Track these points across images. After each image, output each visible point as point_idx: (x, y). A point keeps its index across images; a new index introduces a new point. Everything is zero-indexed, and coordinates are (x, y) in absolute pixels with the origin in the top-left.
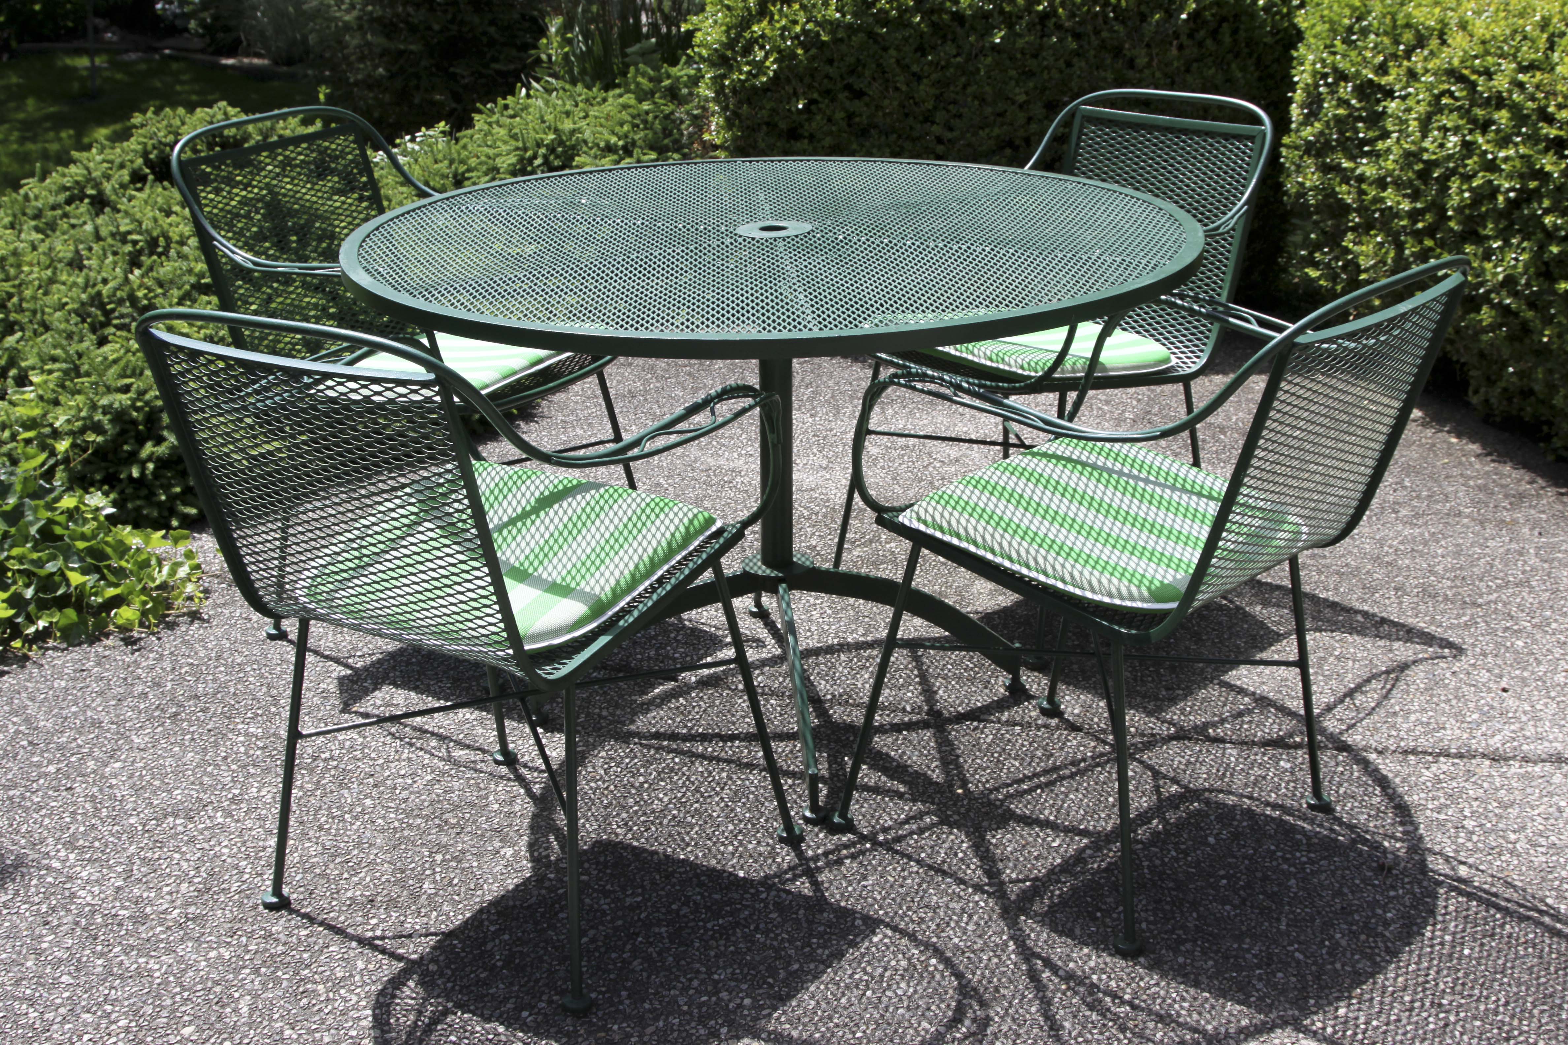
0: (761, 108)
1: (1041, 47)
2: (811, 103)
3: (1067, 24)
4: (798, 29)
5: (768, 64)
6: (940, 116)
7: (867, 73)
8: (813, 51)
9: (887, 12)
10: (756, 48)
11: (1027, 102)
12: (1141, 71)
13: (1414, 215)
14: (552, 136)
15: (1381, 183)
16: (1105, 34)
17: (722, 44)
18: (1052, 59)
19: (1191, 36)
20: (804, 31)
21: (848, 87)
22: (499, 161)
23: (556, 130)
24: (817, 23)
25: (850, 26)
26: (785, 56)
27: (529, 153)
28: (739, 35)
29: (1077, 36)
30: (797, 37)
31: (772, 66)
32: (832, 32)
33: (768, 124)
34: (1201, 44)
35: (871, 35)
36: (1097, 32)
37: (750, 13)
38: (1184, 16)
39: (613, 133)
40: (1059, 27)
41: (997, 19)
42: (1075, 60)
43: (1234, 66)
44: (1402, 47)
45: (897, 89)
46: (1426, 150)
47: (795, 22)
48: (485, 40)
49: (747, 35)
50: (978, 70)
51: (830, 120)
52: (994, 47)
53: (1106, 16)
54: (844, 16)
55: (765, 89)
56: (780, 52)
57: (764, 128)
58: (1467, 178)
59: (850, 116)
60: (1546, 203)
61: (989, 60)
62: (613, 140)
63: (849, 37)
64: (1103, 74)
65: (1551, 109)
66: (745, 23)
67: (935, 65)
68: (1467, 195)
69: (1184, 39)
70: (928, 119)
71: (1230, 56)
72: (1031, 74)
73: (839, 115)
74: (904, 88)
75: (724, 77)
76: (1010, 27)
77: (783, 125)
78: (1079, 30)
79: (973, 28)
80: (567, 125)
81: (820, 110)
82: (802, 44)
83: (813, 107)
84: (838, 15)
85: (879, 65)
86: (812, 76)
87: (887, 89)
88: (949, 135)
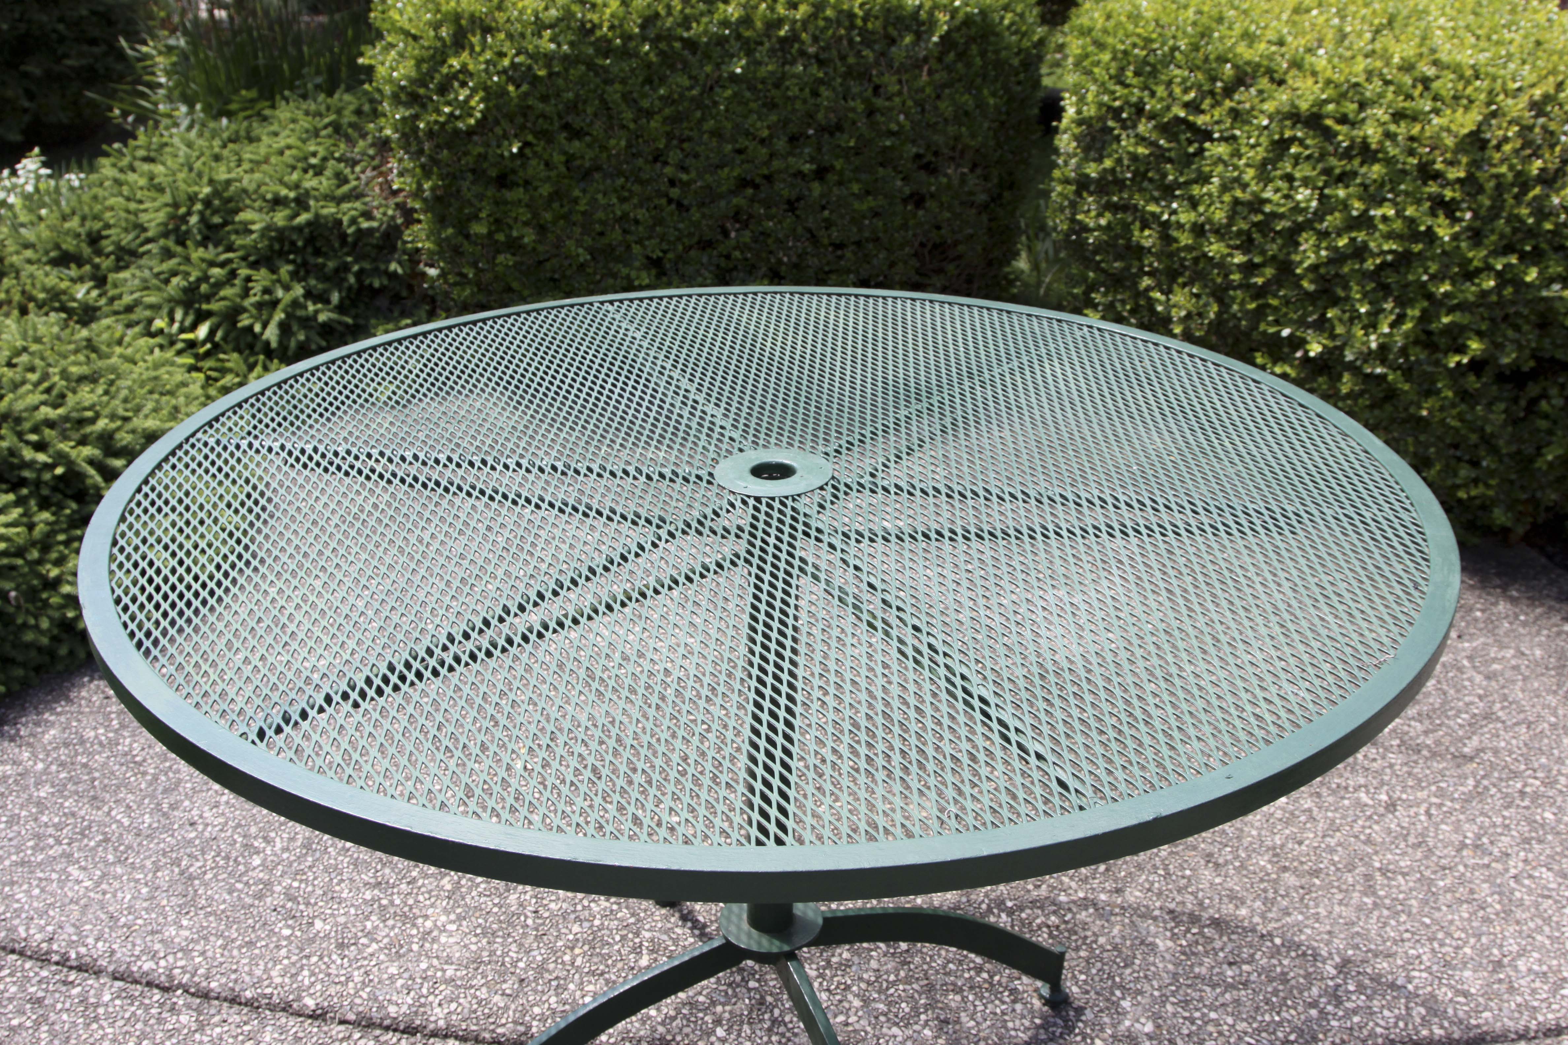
0: (466, 154)
1: (784, 76)
2: (526, 144)
3: (812, 50)
4: (506, 62)
5: (473, 103)
6: (674, 156)
7: (589, 110)
8: (525, 88)
9: (609, 41)
10: (456, 84)
11: (771, 136)
12: (889, 99)
13: (1249, 268)
14: (207, 190)
15: (1198, 230)
16: (851, 60)
17: (412, 81)
18: (796, 89)
19: (940, 60)
20: (513, 65)
21: (566, 127)
22: (144, 218)
23: (211, 182)
24: (530, 56)
25: (566, 57)
26: (492, 95)
27: (183, 210)
28: (434, 70)
29: (821, 63)
30: (505, 71)
31: (478, 105)
32: (548, 65)
33: (473, 171)
34: (949, 69)
35: (590, 66)
36: (843, 58)
37: (444, 45)
38: (935, 39)
39: (281, 182)
40: (802, 53)
41: (734, 47)
42: (822, 89)
43: (986, 92)
44: (1219, 84)
45: (623, 127)
46: (1268, 201)
47: (501, 55)
48: (54, 36)
49: (445, 70)
50: (716, 104)
51: (547, 164)
52: (733, 77)
53: (851, 41)
54: (559, 45)
55: (471, 132)
56: (486, 89)
57: (470, 176)
58: (1324, 235)
59: (569, 160)
60: (1433, 268)
61: (729, 92)
62: (284, 192)
63: (566, 70)
64: (852, 104)
65: (1438, 166)
66: (439, 57)
67: (667, 100)
68: (1323, 253)
69: (933, 62)
70: (658, 157)
71: (979, 81)
72: (772, 106)
73: (558, 158)
74: (632, 126)
75: (416, 117)
76: (749, 53)
77: (493, 173)
78: (823, 56)
79: (707, 56)
80: (222, 175)
81: (535, 153)
82: (510, 79)
83: (528, 151)
84: (553, 46)
85: (603, 101)
86: (525, 115)
87: (611, 127)
88: (684, 177)
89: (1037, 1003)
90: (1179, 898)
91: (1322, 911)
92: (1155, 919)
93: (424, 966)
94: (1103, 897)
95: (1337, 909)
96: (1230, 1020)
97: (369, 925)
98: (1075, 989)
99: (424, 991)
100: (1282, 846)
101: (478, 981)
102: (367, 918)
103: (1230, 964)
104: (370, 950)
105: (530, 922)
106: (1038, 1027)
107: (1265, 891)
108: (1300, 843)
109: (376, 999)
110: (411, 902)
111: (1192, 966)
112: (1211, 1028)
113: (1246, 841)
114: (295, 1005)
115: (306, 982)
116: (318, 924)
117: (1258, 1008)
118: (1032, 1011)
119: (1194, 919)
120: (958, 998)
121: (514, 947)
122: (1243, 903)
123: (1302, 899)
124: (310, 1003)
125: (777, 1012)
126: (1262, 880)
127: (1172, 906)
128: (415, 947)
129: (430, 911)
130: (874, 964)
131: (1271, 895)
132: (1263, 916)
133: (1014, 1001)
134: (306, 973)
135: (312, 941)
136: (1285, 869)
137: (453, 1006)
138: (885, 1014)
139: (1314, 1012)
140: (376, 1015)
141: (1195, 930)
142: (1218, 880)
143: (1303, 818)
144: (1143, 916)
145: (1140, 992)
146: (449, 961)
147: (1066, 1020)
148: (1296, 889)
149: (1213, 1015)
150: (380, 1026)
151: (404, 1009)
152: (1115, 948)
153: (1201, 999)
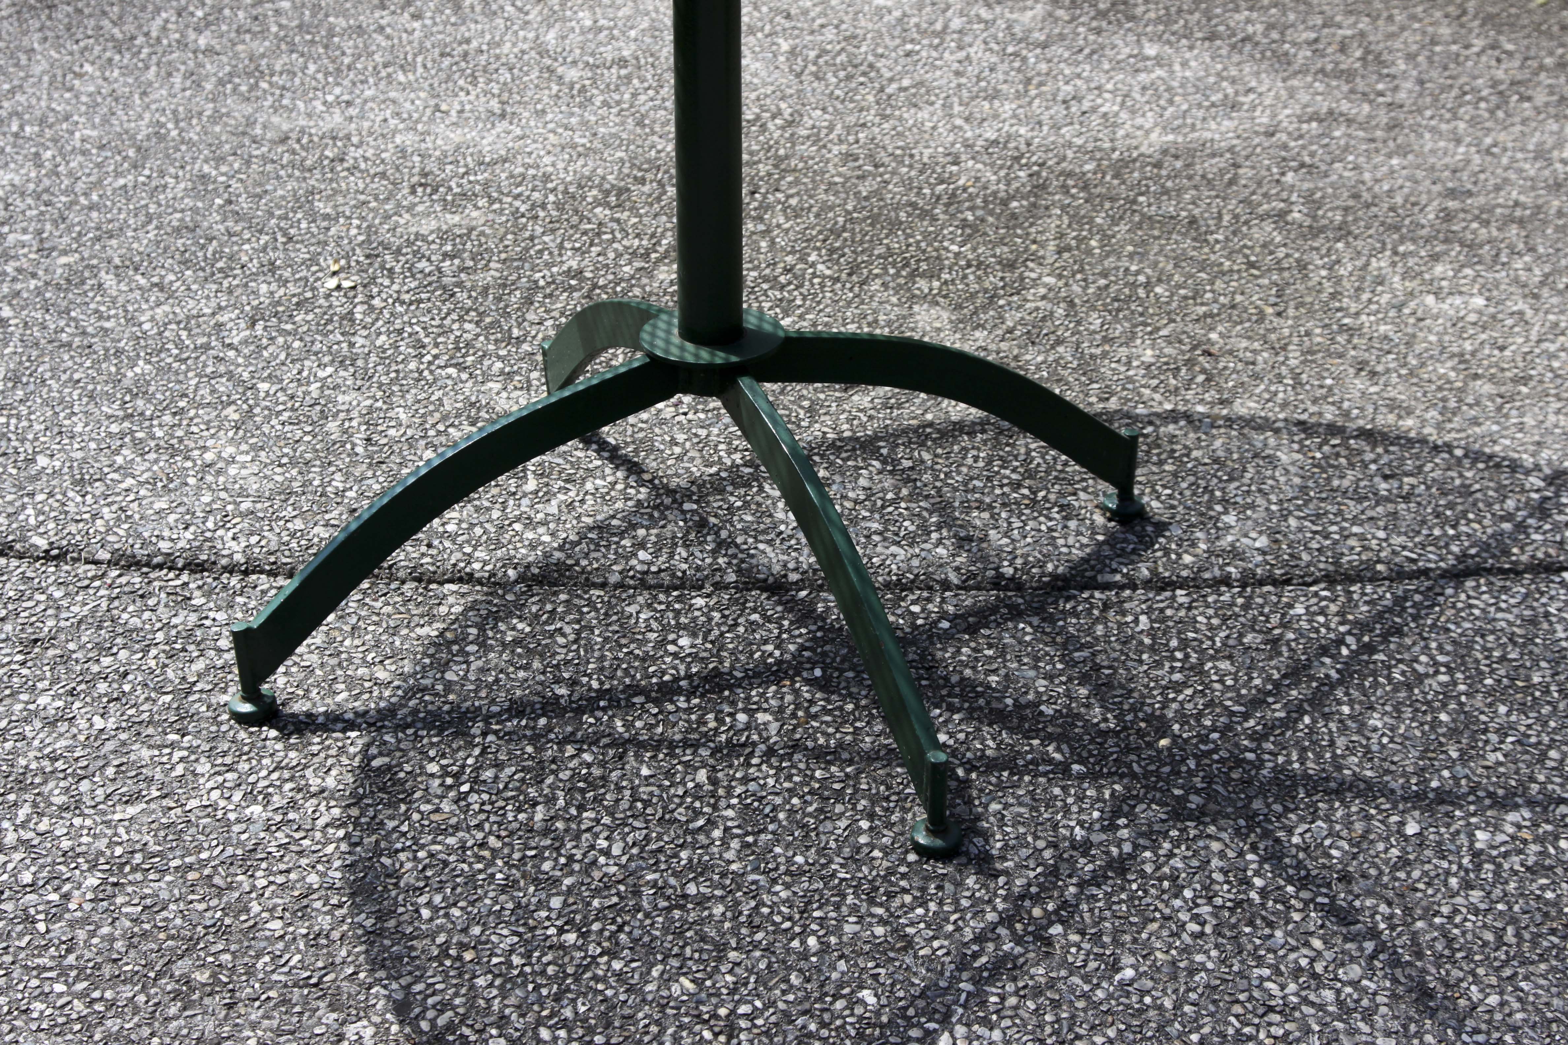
89: (1099, 519)
90: (1313, 409)
91: (1529, 421)
92: (1277, 431)
93: (206, 499)
94: (1200, 409)
95: (1552, 418)
96: (1381, 534)
97: (119, 460)
98: (1155, 504)
99: (210, 525)
100: (1473, 353)
101: (289, 512)
102: (117, 452)
103: (1386, 477)
104: (124, 486)
105: (359, 450)
106: (1100, 544)
107: (1444, 400)
108: (1502, 349)
109: (139, 535)
110: (180, 433)
111: (1329, 479)
112: (1352, 542)
113: (1419, 348)
114: (18, 546)
115: (32, 521)
116: (42, 461)
117: (1424, 522)
118: (1093, 527)
119: (1333, 429)
120: (986, 515)
121: (338, 476)
122: (1409, 414)
123: (1499, 409)
124: (42, 543)
125: (724, 534)
126: (1440, 389)
127: (1304, 417)
128: (191, 481)
129: (210, 443)
130: (862, 482)
131: (1452, 404)
132: (1439, 427)
133: (1066, 518)
134: (30, 511)
135: (36, 478)
136: (1476, 376)
137: (254, 539)
138: (880, 534)
139: (1507, 526)
140: (140, 552)
141: (1336, 441)
142: (1373, 389)
143: (1509, 322)
144: (1260, 428)
145: (1253, 506)
146: (243, 493)
147: (1141, 537)
148: (1491, 398)
149: (1356, 529)
150: (147, 565)
151: (181, 544)
152: (1216, 461)
153: (1340, 513)
